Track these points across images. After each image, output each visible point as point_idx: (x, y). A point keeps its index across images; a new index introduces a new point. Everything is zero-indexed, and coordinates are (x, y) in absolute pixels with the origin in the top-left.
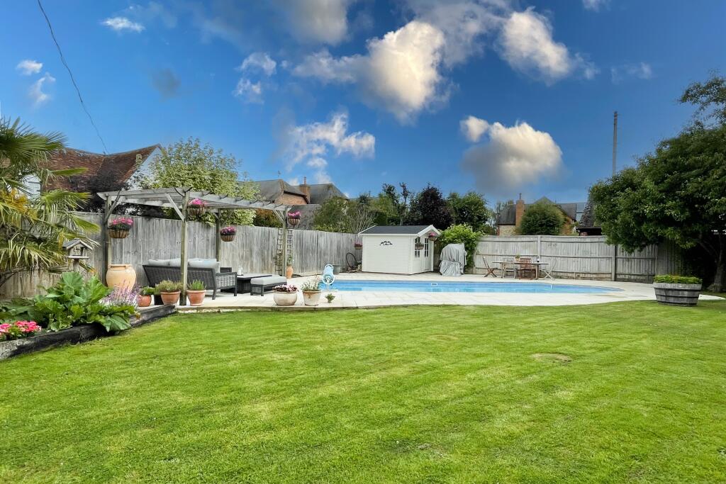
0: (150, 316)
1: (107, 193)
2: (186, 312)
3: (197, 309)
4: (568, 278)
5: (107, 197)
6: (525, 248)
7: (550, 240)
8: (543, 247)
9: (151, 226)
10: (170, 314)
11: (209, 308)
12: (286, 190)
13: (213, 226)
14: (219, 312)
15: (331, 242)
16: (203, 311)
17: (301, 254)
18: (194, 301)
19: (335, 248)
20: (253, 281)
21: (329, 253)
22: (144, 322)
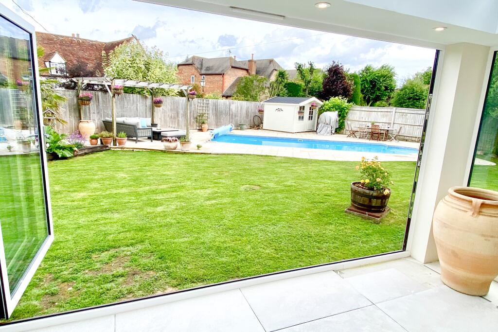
0: (90, 150)
1: (78, 78)
2: (115, 150)
3: (121, 148)
4: (412, 141)
5: (78, 80)
6: (383, 116)
7: (403, 111)
8: (396, 117)
9: (107, 98)
10: (105, 150)
11: (128, 148)
12: (233, 65)
13: (150, 97)
14: (133, 151)
15: (241, 108)
16: (125, 149)
17: (216, 115)
18: (120, 144)
19: (244, 111)
20: (162, 134)
21: (239, 115)
22: (86, 154)
